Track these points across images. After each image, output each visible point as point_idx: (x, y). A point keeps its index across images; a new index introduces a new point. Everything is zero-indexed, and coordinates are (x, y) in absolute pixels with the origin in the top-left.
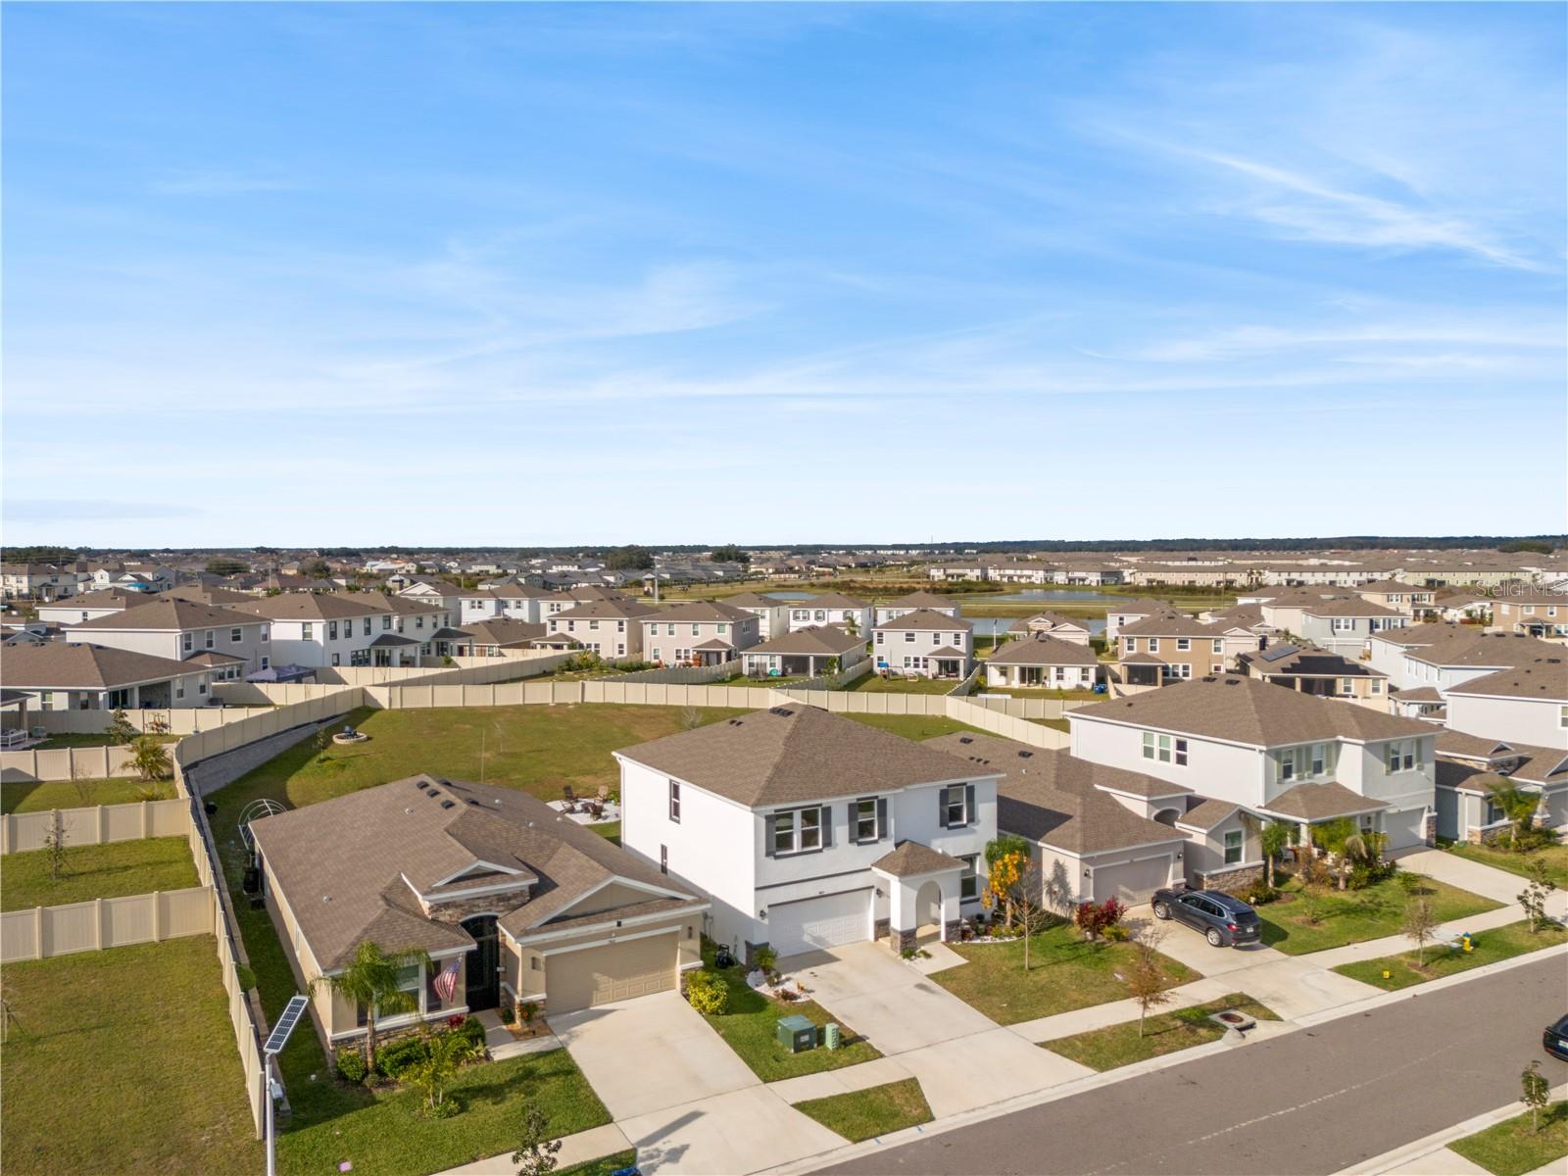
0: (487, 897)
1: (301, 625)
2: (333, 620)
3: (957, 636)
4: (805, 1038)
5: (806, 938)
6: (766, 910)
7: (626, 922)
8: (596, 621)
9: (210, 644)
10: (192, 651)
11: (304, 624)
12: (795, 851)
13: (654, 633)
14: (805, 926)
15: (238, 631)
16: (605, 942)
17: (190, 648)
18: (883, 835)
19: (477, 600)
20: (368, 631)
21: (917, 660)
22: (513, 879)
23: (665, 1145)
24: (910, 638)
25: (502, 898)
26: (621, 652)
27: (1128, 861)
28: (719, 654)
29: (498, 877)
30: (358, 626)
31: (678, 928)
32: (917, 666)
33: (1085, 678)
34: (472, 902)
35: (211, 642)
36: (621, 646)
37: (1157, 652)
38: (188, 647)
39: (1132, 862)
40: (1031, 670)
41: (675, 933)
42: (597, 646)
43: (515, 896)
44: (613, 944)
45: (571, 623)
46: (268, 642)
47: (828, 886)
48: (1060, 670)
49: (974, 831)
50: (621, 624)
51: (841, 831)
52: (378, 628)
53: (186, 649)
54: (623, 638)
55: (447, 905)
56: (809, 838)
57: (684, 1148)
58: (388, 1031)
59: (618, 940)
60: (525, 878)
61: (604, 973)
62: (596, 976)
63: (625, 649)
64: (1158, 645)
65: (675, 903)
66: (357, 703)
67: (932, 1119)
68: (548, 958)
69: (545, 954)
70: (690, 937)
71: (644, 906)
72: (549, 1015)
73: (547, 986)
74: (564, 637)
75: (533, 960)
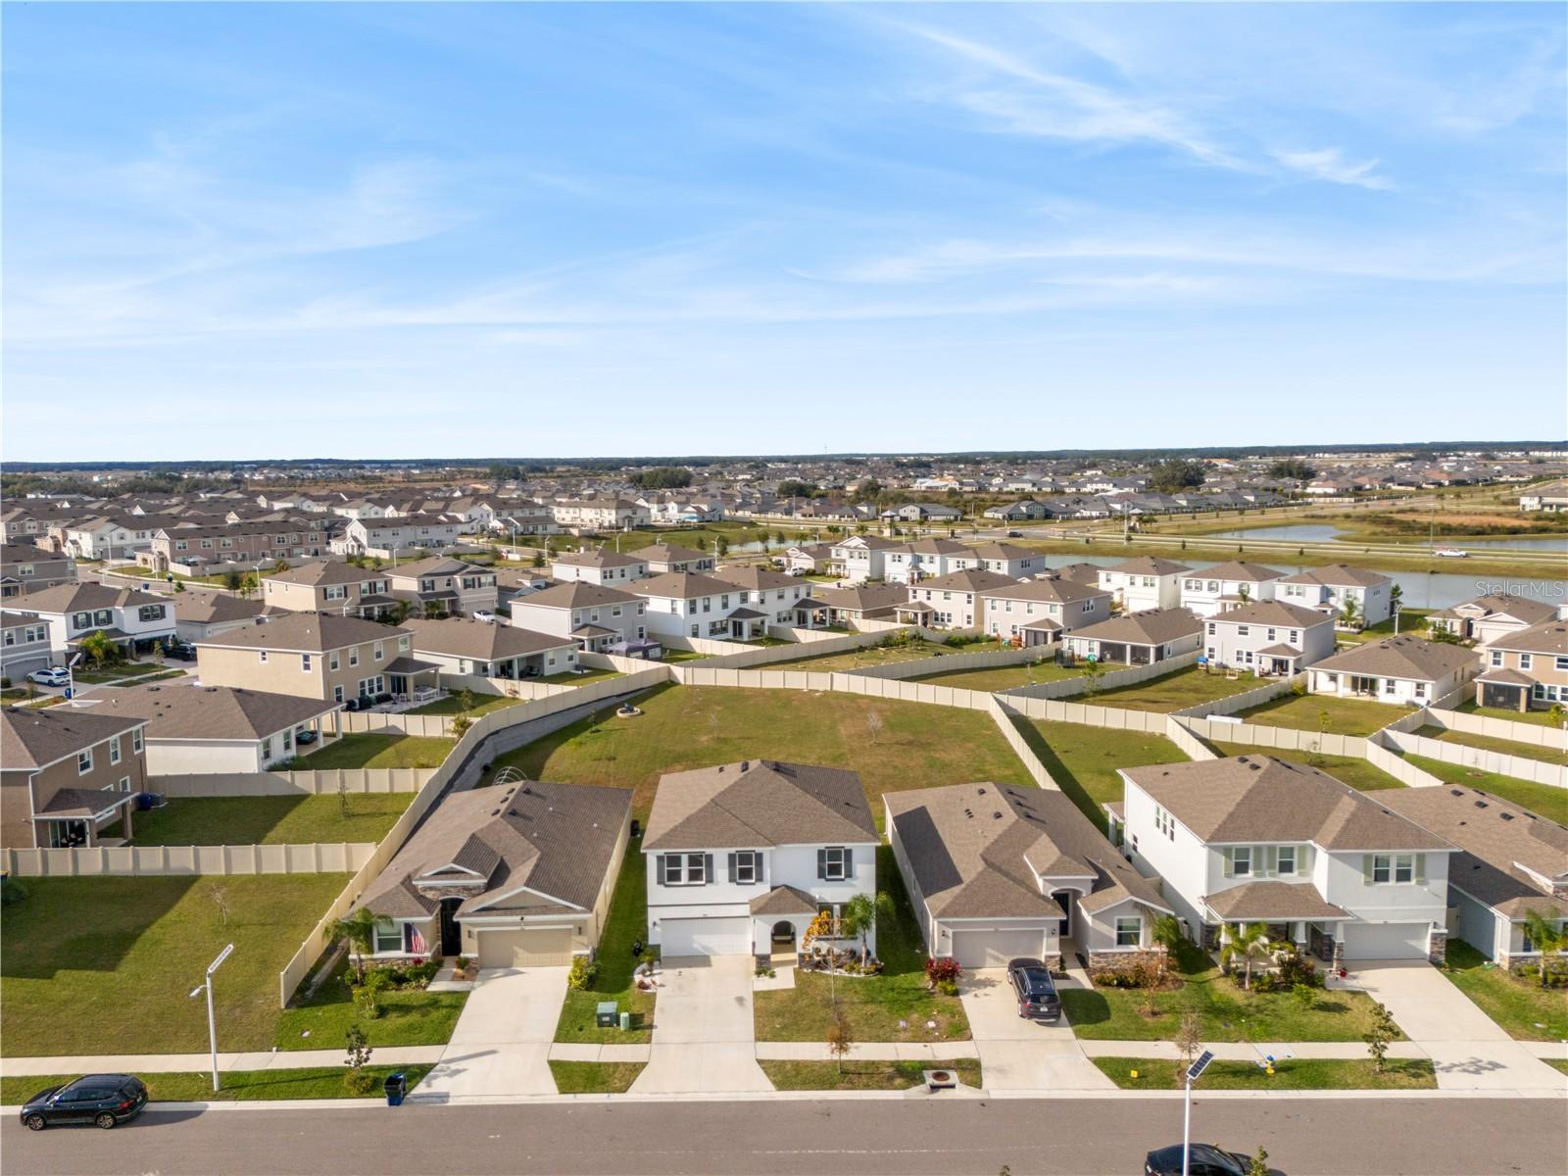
0: (456, 887)
1: (669, 599)
2: (692, 599)
3: (1294, 633)
4: (607, 1019)
5: (696, 946)
6: (659, 922)
7: (528, 918)
8: (949, 593)
9: (594, 618)
10: (580, 624)
11: (673, 601)
12: (682, 883)
13: (993, 608)
14: (695, 937)
15: (618, 608)
16: (518, 928)
17: (577, 621)
18: (760, 879)
19: (897, 554)
20: (725, 606)
21: (1249, 654)
22: (472, 877)
23: (454, 1066)
24: (1243, 631)
25: (466, 888)
26: (969, 622)
27: (993, 930)
28: (1046, 634)
29: (463, 875)
30: (716, 602)
31: (571, 926)
32: (1249, 661)
33: (1419, 694)
34: (446, 889)
36: (969, 617)
37: (1530, 669)
39: (997, 931)
40: (1364, 681)
41: (570, 930)
42: (949, 615)
43: (474, 888)
44: (523, 930)
45: (929, 593)
46: (643, 615)
47: (711, 912)
48: (1390, 683)
49: (853, 885)
50: (969, 596)
51: (721, 871)
52: (735, 602)
54: (970, 610)
55: (431, 888)
56: (695, 875)
57: (464, 1070)
58: (383, 959)
59: (527, 928)
60: (480, 878)
61: (520, 947)
62: (516, 948)
63: (972, 620)
64: (1531, 662)
65: (568, 910)
66: (663, 678)
67: (624, 1092)
68: (479, 933)
69: (477, 930)
70: (580, 933)
71: (547, 909)
72: (481, 968)
73: (481, 949)
74: (921, 605)
75: (469, 932)
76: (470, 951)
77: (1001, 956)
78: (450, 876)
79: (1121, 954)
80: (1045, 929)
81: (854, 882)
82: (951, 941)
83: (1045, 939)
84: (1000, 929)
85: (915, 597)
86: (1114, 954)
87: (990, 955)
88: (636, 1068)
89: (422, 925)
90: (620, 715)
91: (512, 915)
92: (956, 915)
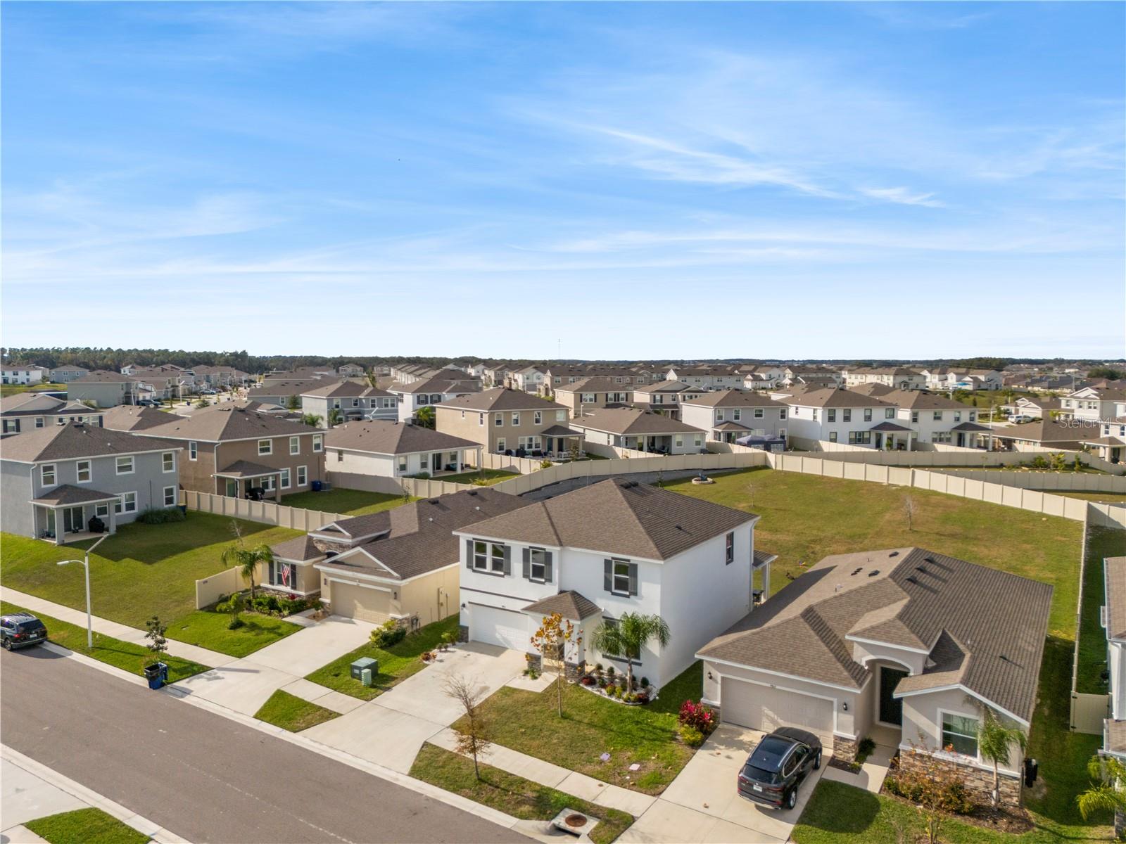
0: (335, 543)
1: (812, 410)
2: (832, 408)
5: (498, 636)
6: (467, 604)
9: (737, 417)
10: (723, 421)
11: (815, 410)
12: (485, 571)
14: (497, 627)
15: (761, 411)
16: (355, 584)
17: (722, 419)
18: (549, 580)
20: (868, 418)
22: (344, 536)
23: (222, 674)
25: (338, 545)
27: (769, 685)
29: (336, 533)
30: (858, 414)
31: (389, 590)
34: (328, 544)
35: (738, 416)
38: (720, 418)
39: (773, 688)
41: (389, 593)
43: (346, 546)
44: (358, 586)
46: (786, 420)
47: (508, 604)
49: (636, 604)
51: (517, 565)
52: (879, 416)
53: (718, 419)
55: (320, 541)
56: (497, 566)
57: (224, 679)
58: (277, 591)
59: (361, 585)
61: (360, 603)
62: (356, 602)
65: (388, 575)
66: (759, 462)
67: (295, 732)
68: (332, 582)
69: (330, 579)
70: (395, 598)
71: (375, 571)
72: (334, 613)
73: (333, 597)
74: (1112, 440)
75: (325, 580)
76: (326, 597)
78: (332, 533)
79: (947, 763)
80: (835, 700)
81: (639, 601)
82: (719, 686)
83: (835, 713)
84: (778, 687)
85: (1107, 433)
87: (767, 716)
88: (328, 715)
89: (301, 567)
90: (694, 482)
91: (349, 570)
92: (724, 657)
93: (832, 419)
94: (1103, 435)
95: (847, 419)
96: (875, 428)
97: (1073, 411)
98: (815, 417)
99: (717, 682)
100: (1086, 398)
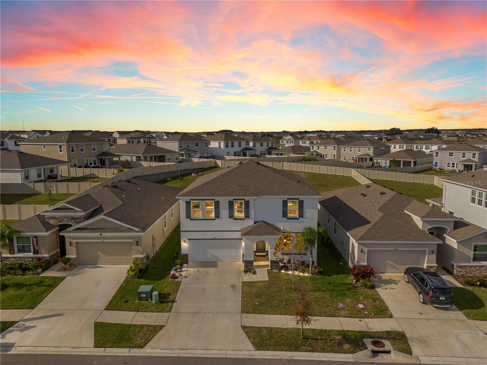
0: (68, 217)
1: (218, 143)
2: (227, 141)
3: (474, 154)
5: (209, 256)
6: (187, 241)
7: (105, 234)
8: (327, 146)
9: (188, 147)
10: (182, 148)
11: (219, 142)
12: (201, 218)
13: (345, 151)
14: (208, 250)
15: (198, 144)
18: (248, 217)
20: (240, 146)
21: (453, 164)
23: (28, 324)
24: (451, 154)
25: (73, 218)
26: (334, 157)
27: (393, 249)
28: (366, 159)
29: (71, 210)
30: (236, 144)
31: (132, 241)
32: (454, 167)
34: (61, 218)
36: (334, 155)
39: (396, 250)
42: (326, 155)
43: (78, 218)
45: (318, 147)
46: (208, 147)
47: (218, 235)
49: (303, 222)
50: (335, 147)
51: (224, 212)
52: (244, 144)
53: (180, 148)
54: (335, 152)
55: (52, 218)
57: (34, 327)
58: (20, 258)
59: (105, 241)
60: (80, 212)
61: (102, 253)
62: (99, 253)
63: (336, 156)
65: (130, 230)
66: (213, 165)
67: (142, 347)
68: (77, 243)
69: (75, 241)
70: (137, 245)
71: (117, 229)
72: (79, 264)
73: (78, 253)
74: (315, 151)
75: (70, 242)
76: (71, 254)
77: (396, 266)
78: (63, 211)
79: (475, 267)
80: (427, 250)
82: (366, 255)
83: (427, 256)
84: (398, 249)
86: (471, 267)
87: (390, 264)
88: (155, 329)
89: (43, 237)
90: (193, 175)
91: (95, 232)
92: (370, 239)
93: (227, 146)
94: (311, 150)
95: (233, 146)
96: (242, 150)
97: (285, 144)
98: (220, 146)
99: (365, 253)
100: (289, 139)
